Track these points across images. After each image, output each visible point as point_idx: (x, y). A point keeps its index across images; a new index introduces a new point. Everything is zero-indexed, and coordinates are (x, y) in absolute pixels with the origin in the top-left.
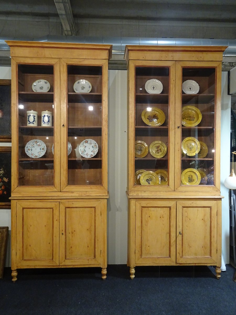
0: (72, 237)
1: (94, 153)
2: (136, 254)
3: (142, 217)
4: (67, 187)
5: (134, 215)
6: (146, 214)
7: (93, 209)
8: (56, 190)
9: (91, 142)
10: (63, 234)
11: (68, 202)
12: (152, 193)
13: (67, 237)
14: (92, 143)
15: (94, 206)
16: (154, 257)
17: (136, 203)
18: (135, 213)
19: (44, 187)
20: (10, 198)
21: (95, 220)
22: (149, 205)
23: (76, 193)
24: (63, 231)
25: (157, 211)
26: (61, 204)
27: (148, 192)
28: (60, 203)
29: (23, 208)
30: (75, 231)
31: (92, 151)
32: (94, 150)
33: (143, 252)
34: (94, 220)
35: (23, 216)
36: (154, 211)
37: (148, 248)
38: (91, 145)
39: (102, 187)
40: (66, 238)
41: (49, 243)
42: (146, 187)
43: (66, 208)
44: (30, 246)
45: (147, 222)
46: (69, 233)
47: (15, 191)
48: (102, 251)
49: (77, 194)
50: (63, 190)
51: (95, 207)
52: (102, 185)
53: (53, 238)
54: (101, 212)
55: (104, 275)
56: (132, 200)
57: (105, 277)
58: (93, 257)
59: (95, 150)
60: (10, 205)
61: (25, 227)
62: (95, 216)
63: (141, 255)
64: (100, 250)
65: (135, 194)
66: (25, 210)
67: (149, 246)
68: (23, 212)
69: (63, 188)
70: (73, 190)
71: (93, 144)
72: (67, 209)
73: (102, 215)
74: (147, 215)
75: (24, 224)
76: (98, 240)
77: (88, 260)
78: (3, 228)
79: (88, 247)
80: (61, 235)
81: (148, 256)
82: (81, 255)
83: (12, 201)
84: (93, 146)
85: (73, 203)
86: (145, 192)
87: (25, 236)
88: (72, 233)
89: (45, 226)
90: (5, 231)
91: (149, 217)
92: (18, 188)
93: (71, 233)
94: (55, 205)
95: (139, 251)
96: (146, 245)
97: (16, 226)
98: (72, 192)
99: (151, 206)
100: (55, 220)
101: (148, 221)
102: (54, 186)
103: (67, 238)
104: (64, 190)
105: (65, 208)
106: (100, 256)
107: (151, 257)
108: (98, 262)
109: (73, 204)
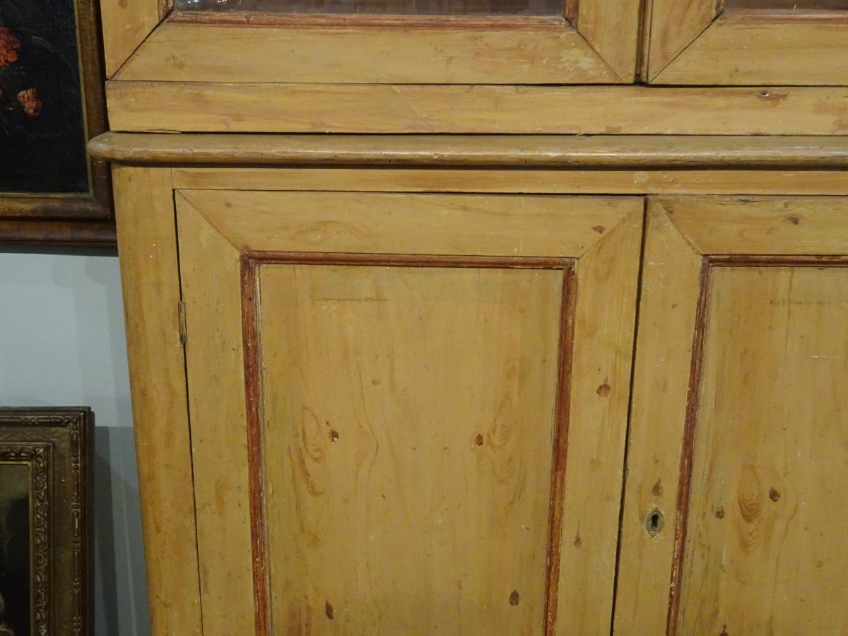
0: (745, 545)
4: (715, 32)
8: (586, 64)
10: (655, 519)
11: (745, 200)
13: (689, 547)
19: (461, 35)
20: (98, 146)
23: (812, 97)
24: (657, 489)
26: (669, 224)
28: (656, 207)
29: (252, 261)
30: (774, 495)
35: (250, 335)
40: (681, 558)
41: (515, 598)
43: (713, 261)
44: (329, 611)
46: (720, 515)
47: (142, 65)
49: (820, 109)
50: (668, 60)
53: (552, 553)
60: (108, 220)
61: (272, 442)
66: (265, 273)
68: (248, 297)
69: (673, 47)
70: (782, 68)
72: (723, 278)
75: (267, 414)
78: (52, 418)
80: (635, 526)
83: (128, 185)
85: (797, 209)
87: (275, 529)
88: (749, 512)
89: (479, 441)
90: (66, 445)
92: (169, 31)
93: (733, 513)
94: (600, 229)
97: (180, 436)
98: (768, 92)
100: (582, 388)
102: (571, 22)
103: (695, 565)
104: (680, 63)
105: (698, 262)
109: (795, 221)
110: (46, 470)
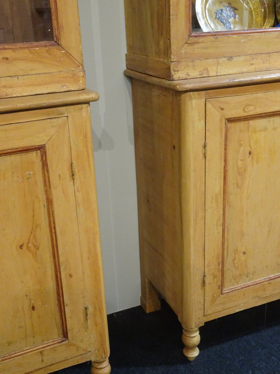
2: (207, 287)
3: (225, 161)
5: (201, 155)
6: (241, 145)
7: (35, 156)
12: (254, 62)
15: (37, 142)
16: (258, 280)
17: (209, 106)
18: (205, 146)
21: (49, 202)
22: (252, 111)
25: (275, 129)
27: (242, 58)
33: (228, 275)
34: (43, 201)
36: (266, 129)
37: (243, 258)
39: (55, 50)
42: (235, 36)
45: (241, 173)
48: (91, 310)
51: (41, 148)
52: (58, 39)
54: (72, 164)
56: (191, 98)
58: (56, 335)
62: (47, 184)
63: (221, 287)
64: (82, 309)
65: (194, 73)
67: (244, 253)
73: (76, 176)
74: (242, 148)
76: (71, 276)
77: (41, 353)
79: (33, 308)
81: (241, 284)
82: (9, 344)
86: (230, 58)
91: (250, 153)
95: (215, 277)
96: (236, 251)
99: (259, 111)
101: (245, 171)
106: (87, 328)
107: (249, 283)
108: (78, 349)
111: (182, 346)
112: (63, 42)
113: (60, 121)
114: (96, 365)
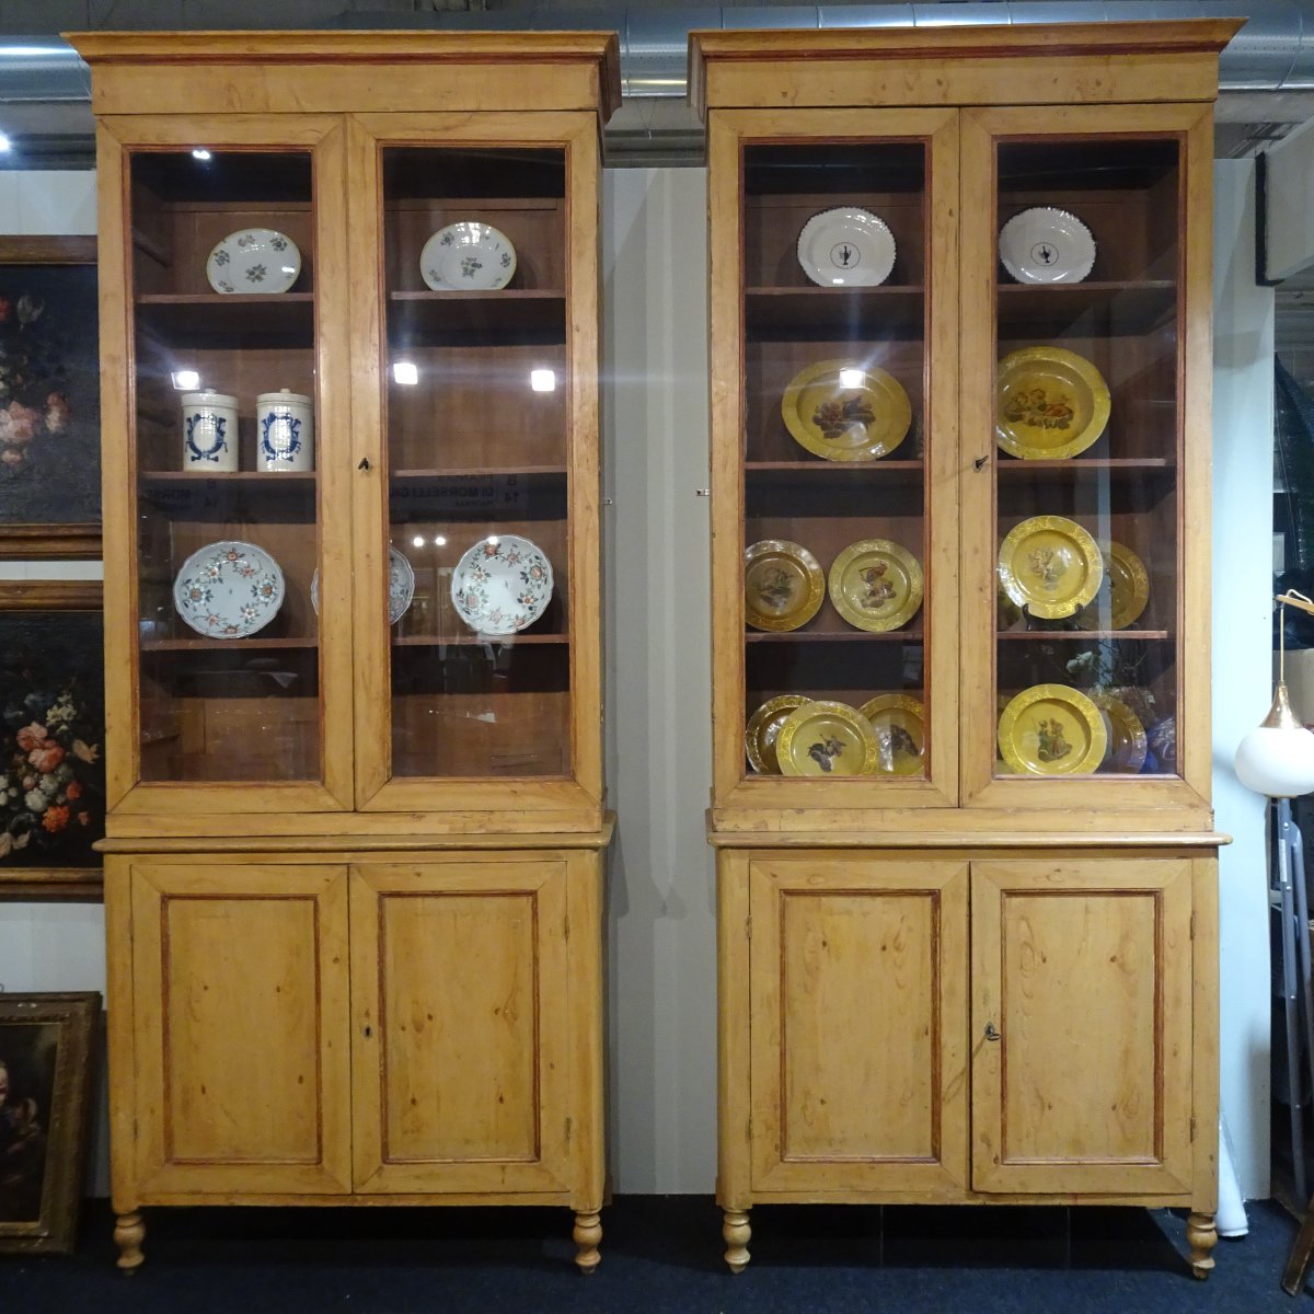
0: (418, 1046)
1: (530, 608)
2: (756, 1142)
3: (783, 947)
4: (388, 789)
5: (743, 933)
6: (809, 930)
7: (525, 902)
8: (330, 803)
9: (515, 552)
10: (368, 1031)
11: (395, 865)
12: (837, 818)
13: (389, 1047)
14: (523, 553)
15: (529, 886)
16: (849, 1156)
17: (754, 869)
18: (749, 922)
19: (272, 790)
20: (97, 845)
21: (536, 960)
22: (821, 883)
23: (436, 817)
24: (367, 1014)
25: (865, 914)
26: (360, 878)
27: (819, 812)
28: (353, 869)
29: (166, 898)
30: (430, 1017)
31: (522, 595)
32: (530, 591)
33: (796, 1131)
34: (529, 960)
35: (165, 936)
36: (849, 913)
37: (820, 1109)
38: (518, 568)
39: (569, 786)
40: (384, 1053)
41: (301, 1079)
42: (808, 784)
43: (383, 895)
44: (204, 1090)
45: (812, 971)
46: (403, 1029)
47: (123, 807)
48: (574, 1126)
49: (441, 822)
50: (367, 801)
51: (533, 894)
52: (574, 774)
53: (318, 1052)
54: (566, 918)
55: (586, 1248)
56: (729, 857)
57: (590, 1260)
58: (526, 1151)
59: (537, 593)
60: (100, 883)
61: (176, 993)
62: (535, 938)
63: (782, 1148)
64: (562, 1120)
65: (747, 825)
66: (173, 904)
67: (823, 1102)
68: (164, 916)
69: (369, 794)
70: (420, 804)
71: (526, 562)
72: (390, 903)
73: (571, 934)
74: (810, 935)
75: (173, 977)
76: (552, 1066)
77: (503, 1168)
78: (77, 997)
79: (501, 1100)
80: (358, 1035)
81: (817, 1155)
82: (467, 1142)
83: (111, 862)
84: (527, 571)
85: (422, 869)
86: (800, 811)
87: (177, 1042)
88: (419, 1028)
89: (278, 990)
90: (82, 1013)
91: (824, 944)
92: (138, 791)
93: (410, 1028)
94: (328, 880)
95: (769, 1128)
96: (807, 1094)
97: (129, 990)
98: (416, 815)
99: (833, 885)
100: (326, 959)
101: (817, 968)
102: (323, 783)
103: (393, 1057)
104: (373, 801)
105: (376, 896)
106: (567, 1153)
107: (833, 1157)
108: (553, 1179)
109: (419, 875)
110: (71, 1025)
111: (725, 1246)
112: (579, 778)
113: (557, 865)
114: (579, 1221)
